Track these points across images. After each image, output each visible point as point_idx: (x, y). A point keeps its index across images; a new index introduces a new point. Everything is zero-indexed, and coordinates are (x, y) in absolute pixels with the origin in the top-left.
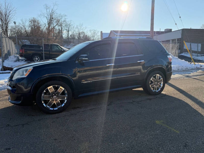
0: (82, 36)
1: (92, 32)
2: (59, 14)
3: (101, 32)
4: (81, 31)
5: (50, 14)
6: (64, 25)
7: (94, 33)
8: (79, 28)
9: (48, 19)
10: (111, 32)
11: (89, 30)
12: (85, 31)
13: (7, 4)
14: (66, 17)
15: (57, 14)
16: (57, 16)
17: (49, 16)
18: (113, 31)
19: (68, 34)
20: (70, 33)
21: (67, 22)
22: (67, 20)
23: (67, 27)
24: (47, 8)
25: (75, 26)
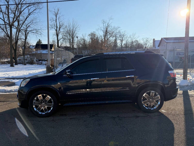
0: (135, 44)
1: (145, 40)
2: (114, 27)
3: (154, 39)
4: (134, 40)
5: (106, 27)
6: (118, 36)
7: (147, 41)
8: (132, 37)
9: (104, 32)
10: (162, 39)
11: (142, 38)
12: (138, 40)
13: (74, 23)
14: (119, 29)
15: (111, 27)
16: (112, 29)
17: (105, 29)
18: (164, 38)
19: (122, 43)
20: (124, 42)
21: (121, 33)
22: (121, 31)
23: (121, 37)
24: (104, 22)
25: (129, 36)
